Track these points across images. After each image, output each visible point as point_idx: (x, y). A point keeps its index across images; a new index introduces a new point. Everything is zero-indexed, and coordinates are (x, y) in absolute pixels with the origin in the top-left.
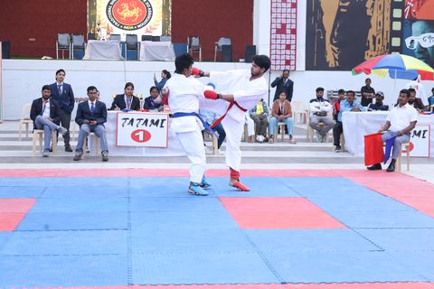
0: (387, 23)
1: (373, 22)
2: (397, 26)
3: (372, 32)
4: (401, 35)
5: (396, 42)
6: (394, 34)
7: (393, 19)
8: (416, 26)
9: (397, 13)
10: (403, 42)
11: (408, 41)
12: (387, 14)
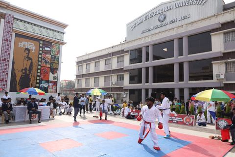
0: (35, 80)
1: (31, 80)
2: (38, 81)
3: (31, 82)
4: (39, 83)
5: (38, 85)
6: (37, 83)
7: (37, 80)
8: (43, 82)
9: (38, 78)
10: (39, 85)
11: (41, 85)
12: (35, 78)
